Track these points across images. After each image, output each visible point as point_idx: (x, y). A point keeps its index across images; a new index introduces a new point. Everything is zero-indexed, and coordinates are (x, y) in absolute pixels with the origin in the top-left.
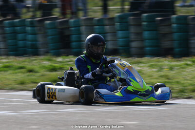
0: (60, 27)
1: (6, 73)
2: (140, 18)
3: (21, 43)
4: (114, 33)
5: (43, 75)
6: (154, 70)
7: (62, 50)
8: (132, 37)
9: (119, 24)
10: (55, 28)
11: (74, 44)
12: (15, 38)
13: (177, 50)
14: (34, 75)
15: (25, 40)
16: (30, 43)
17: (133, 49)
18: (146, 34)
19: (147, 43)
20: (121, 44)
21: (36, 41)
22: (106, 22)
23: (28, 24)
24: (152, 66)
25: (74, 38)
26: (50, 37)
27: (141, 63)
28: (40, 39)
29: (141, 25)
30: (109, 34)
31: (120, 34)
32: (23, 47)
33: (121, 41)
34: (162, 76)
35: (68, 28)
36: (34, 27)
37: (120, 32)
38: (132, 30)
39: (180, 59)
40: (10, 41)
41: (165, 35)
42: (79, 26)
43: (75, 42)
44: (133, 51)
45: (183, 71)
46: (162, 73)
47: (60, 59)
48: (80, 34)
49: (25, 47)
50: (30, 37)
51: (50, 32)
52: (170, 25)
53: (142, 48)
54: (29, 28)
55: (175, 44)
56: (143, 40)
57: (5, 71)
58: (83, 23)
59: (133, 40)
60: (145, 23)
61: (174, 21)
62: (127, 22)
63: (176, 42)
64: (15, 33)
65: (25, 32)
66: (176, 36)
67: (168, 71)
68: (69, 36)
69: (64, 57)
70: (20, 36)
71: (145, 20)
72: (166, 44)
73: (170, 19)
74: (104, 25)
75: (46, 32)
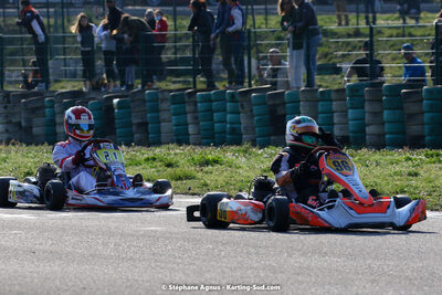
0: (270, 103)
2: (381, 90)
4: (344, 113)
7: (272, 138)
10: (263, 104)
12: (212, 120)
15: (224, 121)
17: (368, 137)
18: (386, 114)
19: (387, 127)
20: (351, 128)
21: (239, 123)
23: (228, 97)
26: (256, 118)
28: (244, 120)
29: (381, 100)
30: (336, 114)
33: (352, 125)
35: (283, 104)
36: (235, 102)
37: (350, 111)
38: (367, 107)
40: (202, 123)
41: (411, 116)
42: (298, 102)
49: (224, 132)
51: (256, 110)
52: (421, 101)
53: (381, 135)
54: (229, 104)
55: (427, 129)
56: (382, 124)
59: (368, 123)
63: (426, 126)
64: (210, 111)
65: (224, 110)
66: (427, 117)
70: (216, 116)
72: (414, 129)
73: (420, 92)
74: (332, 100)
75: (251, 111)
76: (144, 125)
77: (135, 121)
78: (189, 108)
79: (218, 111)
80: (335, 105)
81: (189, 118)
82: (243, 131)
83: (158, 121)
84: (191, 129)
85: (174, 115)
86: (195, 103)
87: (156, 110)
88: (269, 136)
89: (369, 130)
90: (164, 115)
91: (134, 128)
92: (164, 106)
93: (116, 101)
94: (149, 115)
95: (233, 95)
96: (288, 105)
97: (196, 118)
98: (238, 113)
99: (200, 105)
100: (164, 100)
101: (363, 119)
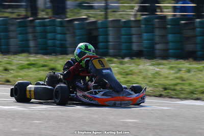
0: (88, 28)
1: (29, 70)
2: (165, 21)
3: (50, 42)
4: (140, 35)
6: (172, 72)
8: (157, 39)
9: (144, 26)
10: (83, 29)
11: (100, 45)
12: (45, 37)
13: (199, 53)
15: (54, 39)
16: (59, 42)
17: (157, 51)
18: (170, 37)
19: (171, 45)
20: (145, 45)
21: (65, 41)
22: (133, 24)
23: (58, 24)
24: (171, 68)
25: (101, 38)
26: (78, 37)
27: (162, 64)
28: (69, 39)
29: (165, 28)
30: (135, 36)
31: (145, 36)
32: (52, 46)
33: (146, 43)
34: (177, 78)
35: (97, 29)
36: (64, 27)
37: (145, 34)
38: (157, 32)
39: (200, 62)
40: (39, 40)
41: (188, 38)
42: (107, 28)
43: (102, 42)
44: (157, 52)
45: (199, 74)
46: (178, 75)
48: (107, 35)
49: (55, 46)
50: (59, 36)
51: (78, 32)
52: (194, 29)
53: (166, 50)
54: (59, 28)
55: (198, 47)
56: (167, 43)
57: (28, 68)
58: (110, 25)
59: (157, 42)
60: (169, 26)
61: (197, 25)
62: (153, 25)
63: (199, 45)
64: (45, 32)
65: (55, 32)
66: (199, 39)
67: (185, 73)
68: (96, 37)
70: (50, 35)
71: (170, 23)
72: (189, 47)
73: (194, 23)
74: (130, 27)
75: (74, 33)
78: (30, 30)
79: (50, 33)
80: (134, 30)
81: (30, 36)
82: (68, 46)
83: (8, 38)
84: (32, 44)
85: (20, 34)
86: (34, 27)
87: (7, 30)
89: (158, 47)
90: (12, 34)
92: (12, 28)
95: (61, 23)
96: (100, 30)
97: (35, 36)
98: (65, 34)
99: (38, 28)
100: (13, 24)
101: (153, 40)
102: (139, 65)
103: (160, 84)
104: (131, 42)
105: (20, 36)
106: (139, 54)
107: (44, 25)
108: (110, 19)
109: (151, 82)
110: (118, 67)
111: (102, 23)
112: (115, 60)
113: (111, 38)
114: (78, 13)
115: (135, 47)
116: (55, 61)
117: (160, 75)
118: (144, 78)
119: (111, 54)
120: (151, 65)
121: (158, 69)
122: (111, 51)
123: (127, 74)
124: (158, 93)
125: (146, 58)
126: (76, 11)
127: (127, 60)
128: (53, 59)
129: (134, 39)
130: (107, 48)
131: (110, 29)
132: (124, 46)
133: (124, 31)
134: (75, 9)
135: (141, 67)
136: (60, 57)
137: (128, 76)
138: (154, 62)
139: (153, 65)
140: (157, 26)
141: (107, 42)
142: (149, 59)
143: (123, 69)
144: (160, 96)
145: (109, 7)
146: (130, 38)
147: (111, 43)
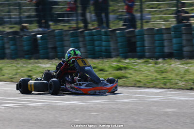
0: (127, 36)
2: (191, 28)
3: (97, 48)
4: (170, 40)
5: (110, 74)
7: (129, 54)
8: (184, 43)
9: (173, 33)
10: (124, 36)
11: (138, 49)
12: (93, 45)
14: (103, 74)
15: (101, 46)
16: (104, 48)
17: (185, 52)
20: (175, 48)
21: (110, 47)
22: (164, 32)
23: (103, 33)
25: (138, 44)
26: (120, 44)
27: (190, 63)
28: (112, 45)
29: (191, 34)
30: (166, 41)
31: (174, 41)
32: (98, 52)
33: (175, 46)
35: (135, 36)
36: (108, 35)
37: (174, 39)
38: (184, 37)
40: (88, 47)
42: (143, 35)
43: (140, 47)
44: (185, 54)
47: (127, 61)
48: (144, 41)
49: (101, 51)
50: (104, 43)
51: (119, 39)
53: (192, 52)
54: (104, 37)
56: (193, 46)
58: (145, 32)
59: (185, 45)
62: (180, 31)
64: (93, 40)
65: (101, 40)
68: (135, 43)
69: (131, 59)
70: (97, 43)
74: (163, 34)
75: (117, 40)
76: (55, 48)
77: (50, 46)
78: (81, 39)
79: (97, 41)
80: (165, 36)
81: (81, 44)
82: (112, 51)
83: (63, 46)
86: (84, 37)
87: (62, 40)
88: (127, 53)
89: (185, 49)
90: (66, 43)
91: (50, 50)
92: (66, 38)
93: (39, 36)
94: (58, 43)
95: (106, 32)
96: (138, 37)
97: (85, 44)
98: (109, 41)
99: (87, 37)
100: (66, 35)
101: (181, 44)
102: (171, 64)
103: (190, 79)
104: (164, 46)
105: (73, 44)
106: (170, 56)
107: (91, 35)
108: (145, 28)
109: (182, 78)
110: (154, 67)
111: (138, 31)
112: (151, 61)
113: (146, 43)
114: (118, 24)
115: (166, 50)
116: (103, 63)
117: (189, 72)
118: (177, 75)
119: (147, 56)
120: (180, 64)
121: (187, 67)
122: (147, 54)
123: (163, 72)
124: (189, 87)
125: (176, 59)
126: (116, 22)
127: (160, 60)
128: (101, 62)
129: (166, 43)
130: (144, 51)
131: (146, 36)
132: (157, 49)
133: (157, 37)
134: (115, 20)
135: (172, 66)
136: (106, 60)
137: (163, 74)
138: (183, 61)
139: (183, 64)
140: (184, 32)
141: (144, 46)
142: (179, 59)
143: (158, 68)
144: (191, 89)
145: (144, 18)
146: (163, 43)
147: (147, 47)
